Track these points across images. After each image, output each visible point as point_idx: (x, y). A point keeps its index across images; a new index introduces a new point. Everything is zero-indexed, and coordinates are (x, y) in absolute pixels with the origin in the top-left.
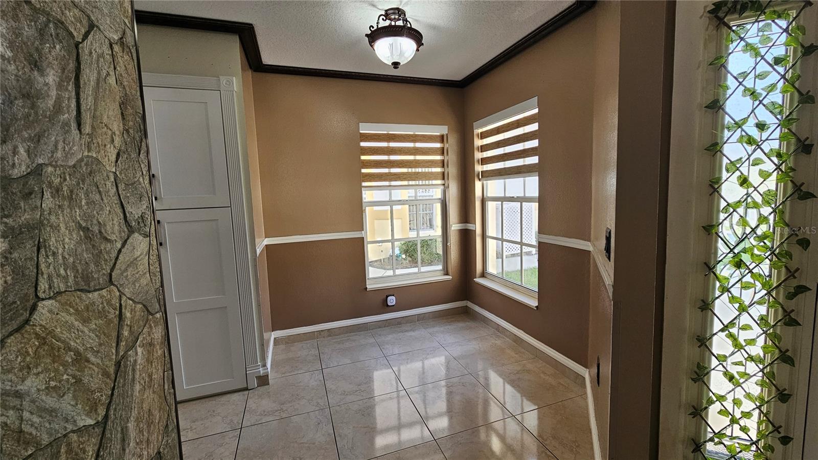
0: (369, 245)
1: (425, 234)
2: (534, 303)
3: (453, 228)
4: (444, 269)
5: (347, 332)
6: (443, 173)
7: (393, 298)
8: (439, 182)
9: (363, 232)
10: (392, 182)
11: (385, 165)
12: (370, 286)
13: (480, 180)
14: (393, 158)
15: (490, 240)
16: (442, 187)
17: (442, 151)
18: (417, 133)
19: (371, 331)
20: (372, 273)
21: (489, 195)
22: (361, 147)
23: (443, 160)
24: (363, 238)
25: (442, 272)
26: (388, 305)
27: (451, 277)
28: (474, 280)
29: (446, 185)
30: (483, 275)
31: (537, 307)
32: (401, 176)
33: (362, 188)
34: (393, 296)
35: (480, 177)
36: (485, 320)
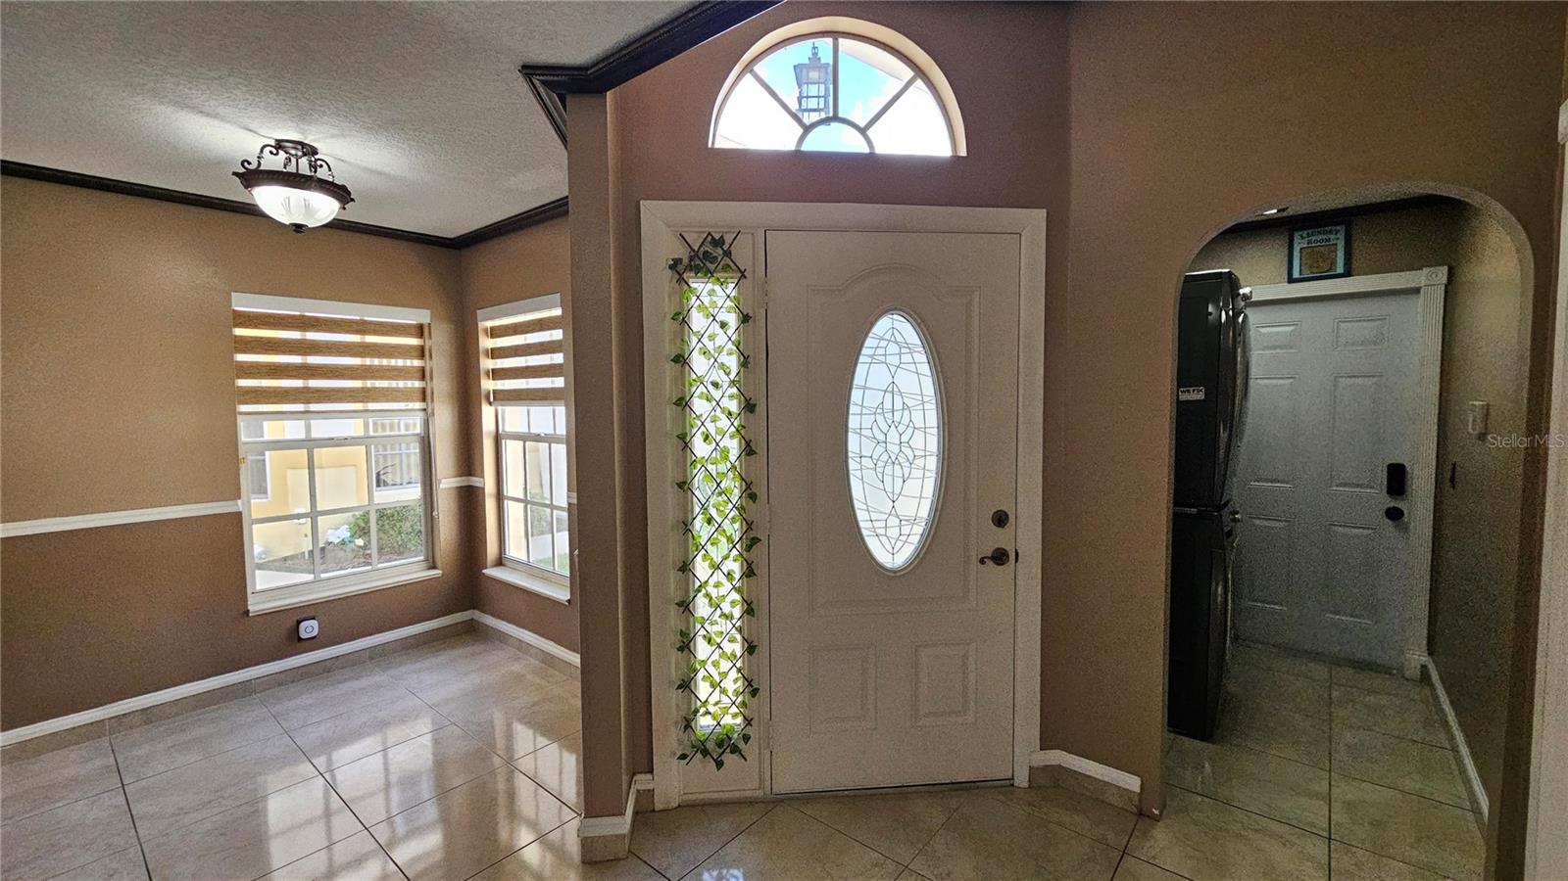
0: (255, 527)
1: (385, 497)
2: (563, 595)
3: (441, 486)
4: (427, 560)
5: (196, 708)
6: (424, 391)
7: (314, 623)
8: (418, 405)
9: (239, 501)
10: (311, 405)
11: (294, 373)
12: (255, 606)
13: (490, 404)
14: (313, 360)
15: (510, 502)
16: (422, 414)
17: (421, 352)
18: (366, 318)
19: (259, 695)
20: (261, 581)
21: (507, 429)
22: (236, 336)
23: (423, 367)
24: (240, 513)
25: (424, 565)
26: (300, 639)
27: (440, 572)
28: (484, 571)
29: (429, 410)
30: (500, 562)
31: (569, 601)
32: (332, 393)
33: (238, 416)
34: (314, 619)
35: (492, 399)
36: (502, 638)
